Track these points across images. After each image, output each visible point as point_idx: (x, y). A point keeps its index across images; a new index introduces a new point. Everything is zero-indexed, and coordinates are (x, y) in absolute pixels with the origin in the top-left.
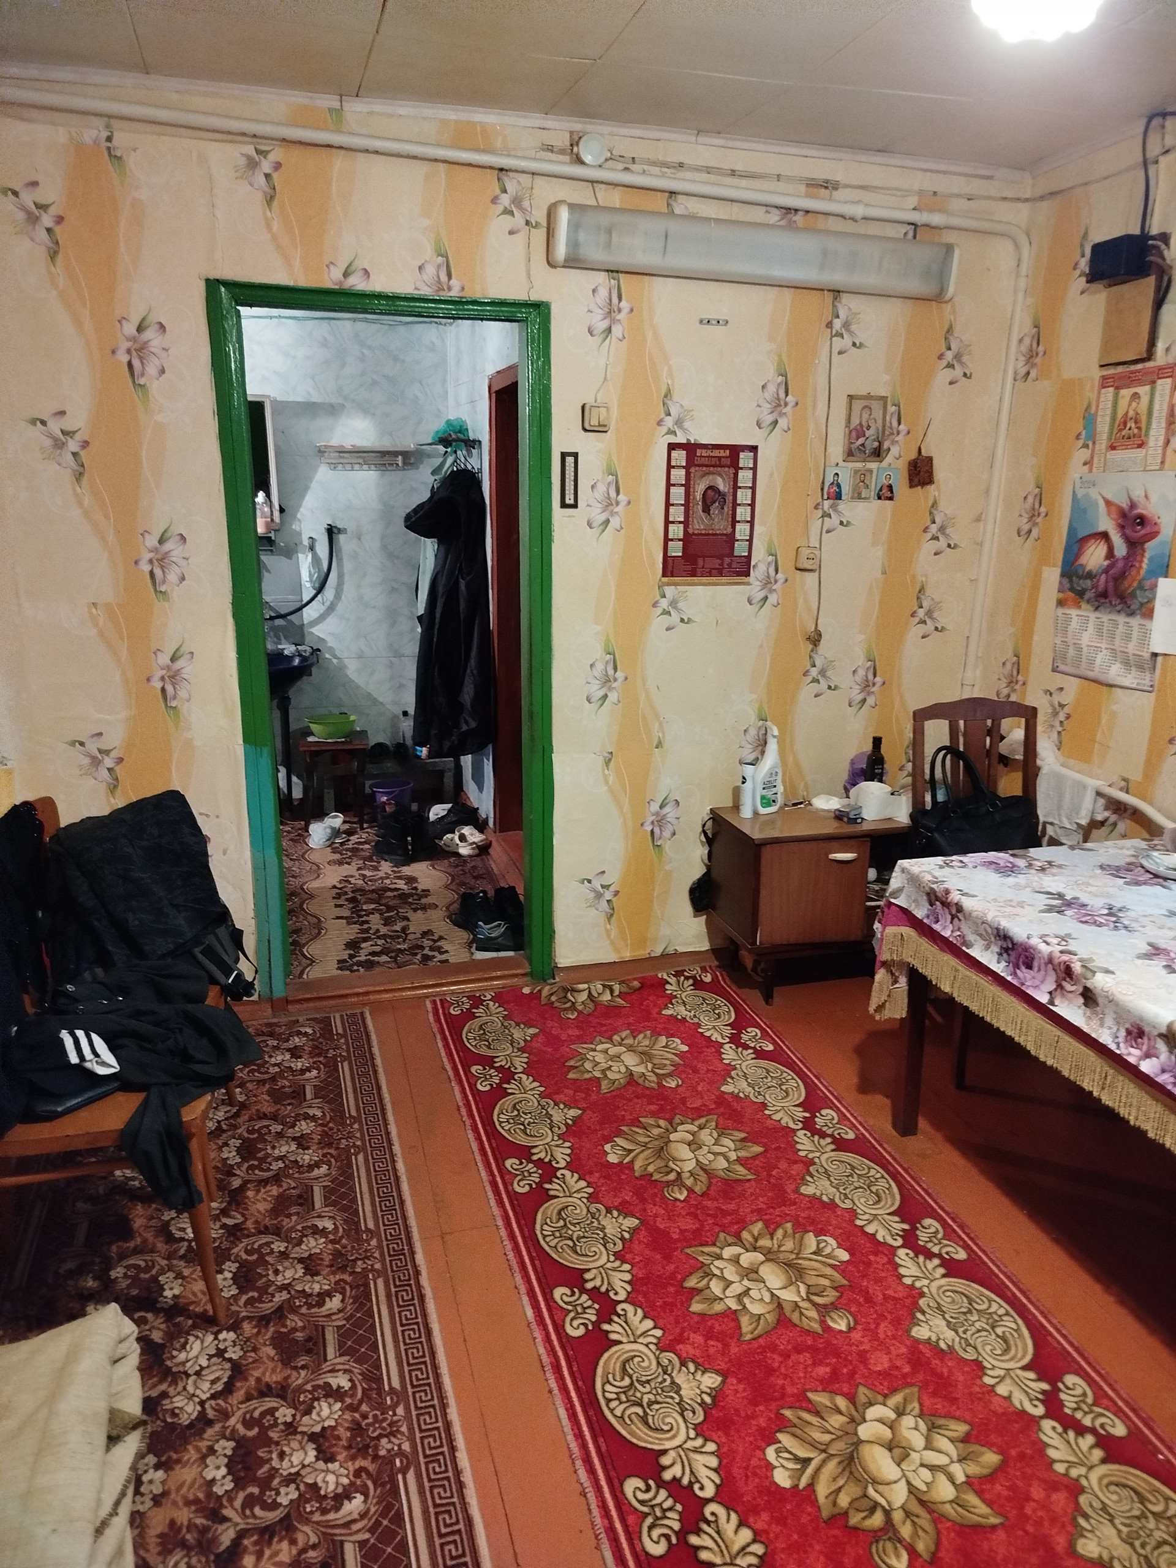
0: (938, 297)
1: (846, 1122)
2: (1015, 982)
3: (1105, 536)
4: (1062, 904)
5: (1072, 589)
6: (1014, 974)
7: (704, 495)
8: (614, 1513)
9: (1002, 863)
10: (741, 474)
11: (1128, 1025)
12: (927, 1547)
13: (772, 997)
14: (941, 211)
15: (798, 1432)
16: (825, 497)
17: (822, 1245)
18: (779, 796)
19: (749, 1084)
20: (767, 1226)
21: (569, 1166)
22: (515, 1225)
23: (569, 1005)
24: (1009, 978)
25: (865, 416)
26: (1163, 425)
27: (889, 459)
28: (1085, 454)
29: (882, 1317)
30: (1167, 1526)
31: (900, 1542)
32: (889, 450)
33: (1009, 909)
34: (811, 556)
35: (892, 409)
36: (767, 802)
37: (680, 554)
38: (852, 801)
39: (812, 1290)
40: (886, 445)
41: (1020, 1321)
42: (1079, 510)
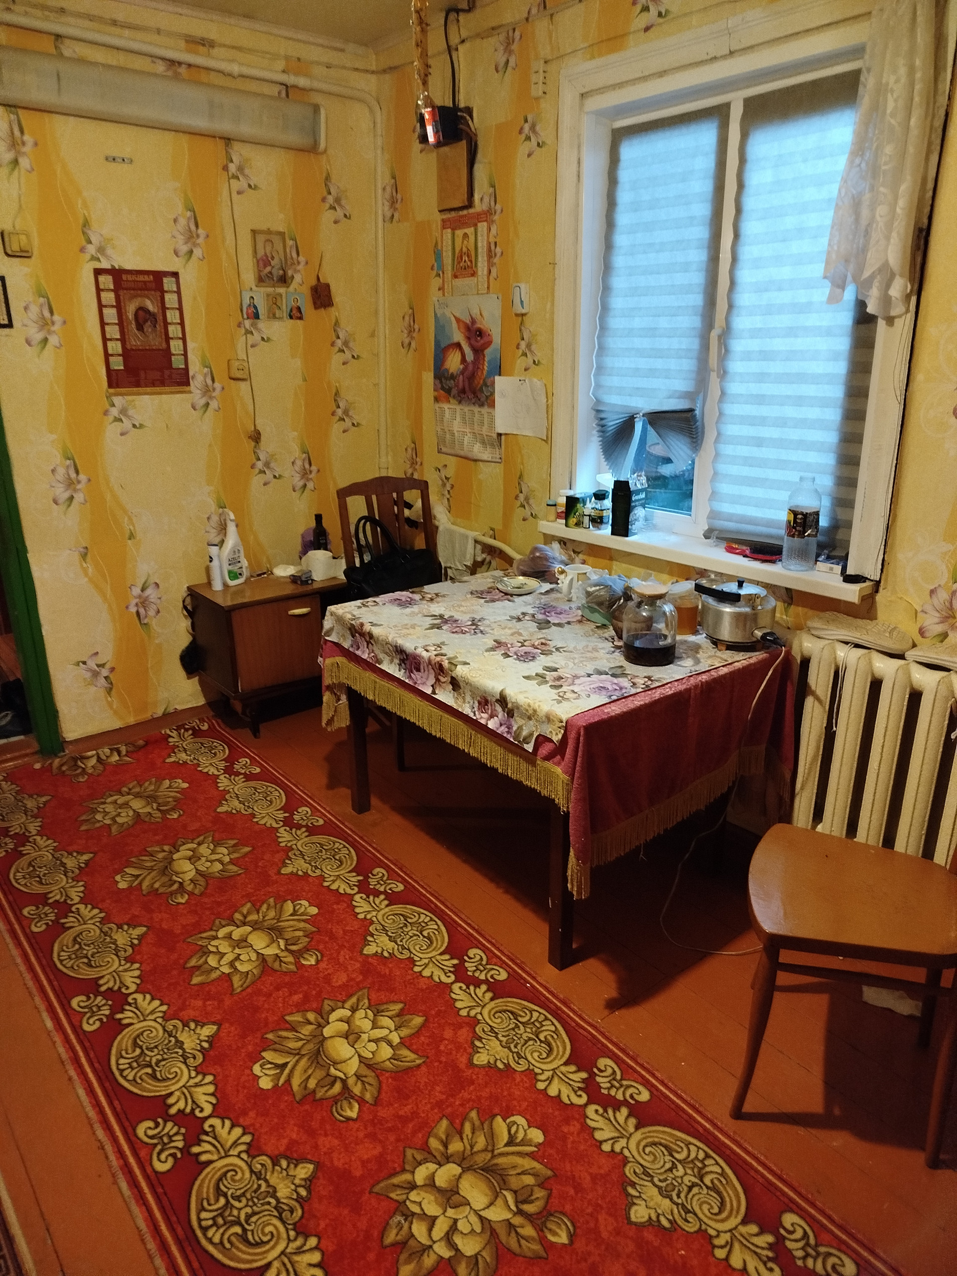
0: (313, 149)
1: (318, 814)
2: (411, 683)
3: (458, 345)
4: (441, 622)
5: (443, 388)
6: (410, 677)
7: (136, 315)
8: (128, 1152)
9: (404, 599)
10: (167, 297)
11: (479, 698)
12: (372, 1095)
13: (258, 731)
14: (307, 75)
15: (277, 1046)
16: (245, 316)
17: (297, 907)
18: (244, 570)
19: (240, 802)
20: (254, 905)
21: (83, 901)
22: (33, 959)
23: (79, 771)
24: (407, 681)
25: (268, 249)
26: (486, 258)
27: (294, 285)
28: (437, 282)
29: (342, 947)
30: (531, 1029)
31: (353, 1098)
32: (293, 277)
33: (405, 631)
34: (241, 367)
35: (290, 243)
36: (234, 575)
37: (122, 368)
38: (304, 567)
39: (289, 942)
40: (290, 273)
41: (439, 923)
42: (441, 328)
